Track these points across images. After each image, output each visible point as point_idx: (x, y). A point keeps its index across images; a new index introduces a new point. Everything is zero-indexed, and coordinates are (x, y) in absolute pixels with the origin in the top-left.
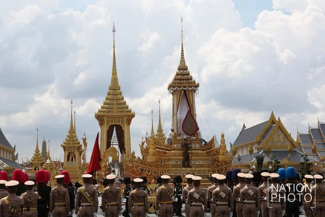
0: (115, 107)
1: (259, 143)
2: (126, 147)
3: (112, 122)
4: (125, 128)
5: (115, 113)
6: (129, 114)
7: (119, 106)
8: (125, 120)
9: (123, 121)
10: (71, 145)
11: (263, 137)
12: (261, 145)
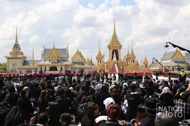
0: (115, 43)
1: (172, 58)
2: (119, 58)
3: (114, 48)
4: (119, 51)
5: (115, 45)
6: (120, 45)
7: (116, 43)
8: (119, 48)
9: (118, 48)
10: (100, 57)
11: (174, 56)
12: (173, 59)
